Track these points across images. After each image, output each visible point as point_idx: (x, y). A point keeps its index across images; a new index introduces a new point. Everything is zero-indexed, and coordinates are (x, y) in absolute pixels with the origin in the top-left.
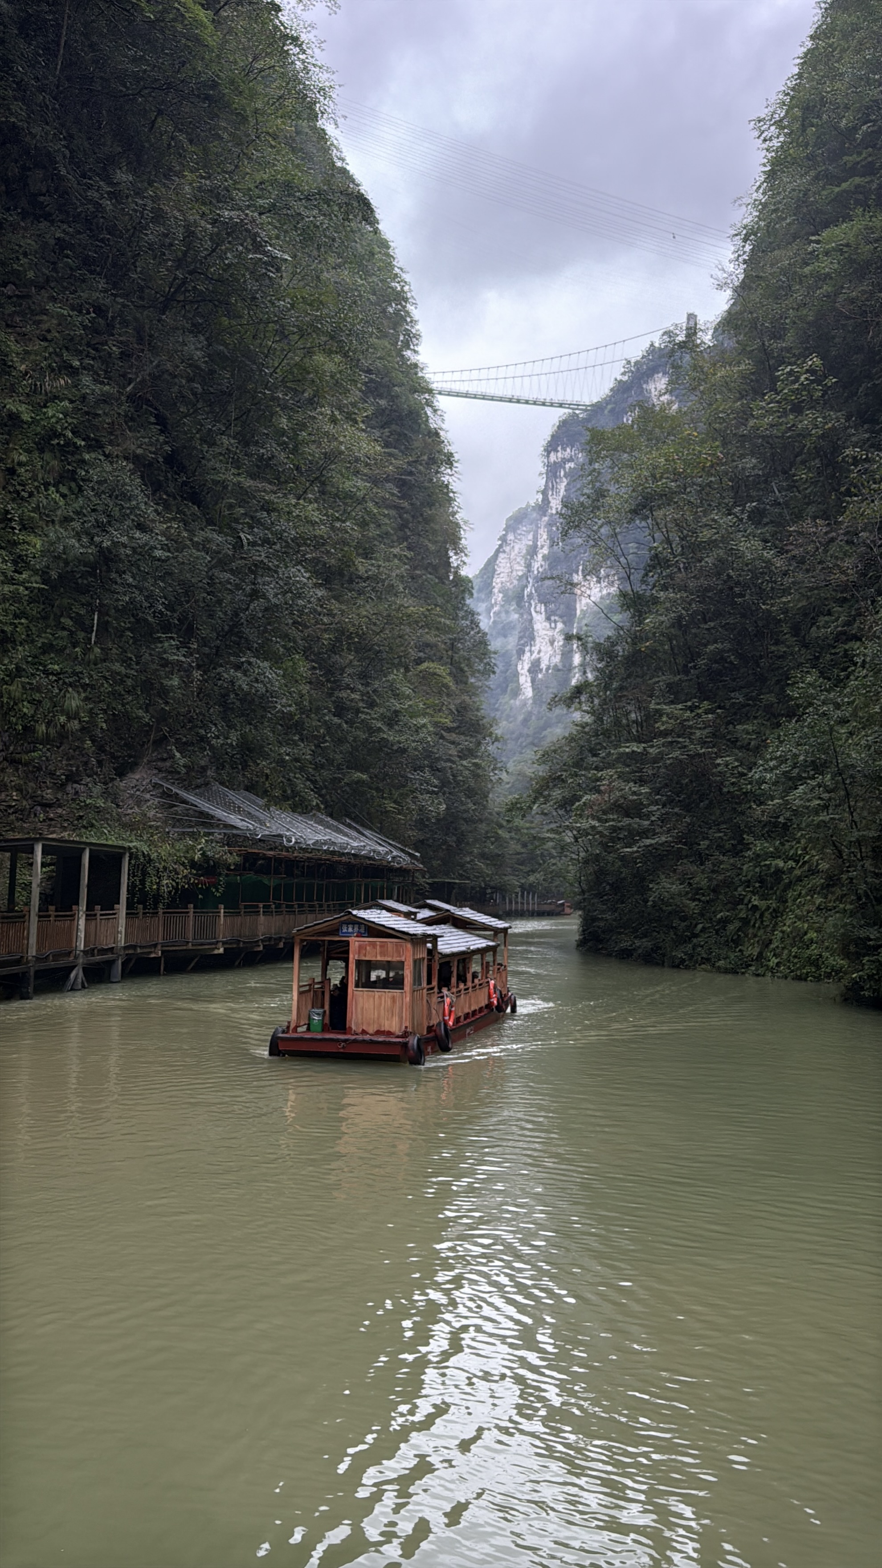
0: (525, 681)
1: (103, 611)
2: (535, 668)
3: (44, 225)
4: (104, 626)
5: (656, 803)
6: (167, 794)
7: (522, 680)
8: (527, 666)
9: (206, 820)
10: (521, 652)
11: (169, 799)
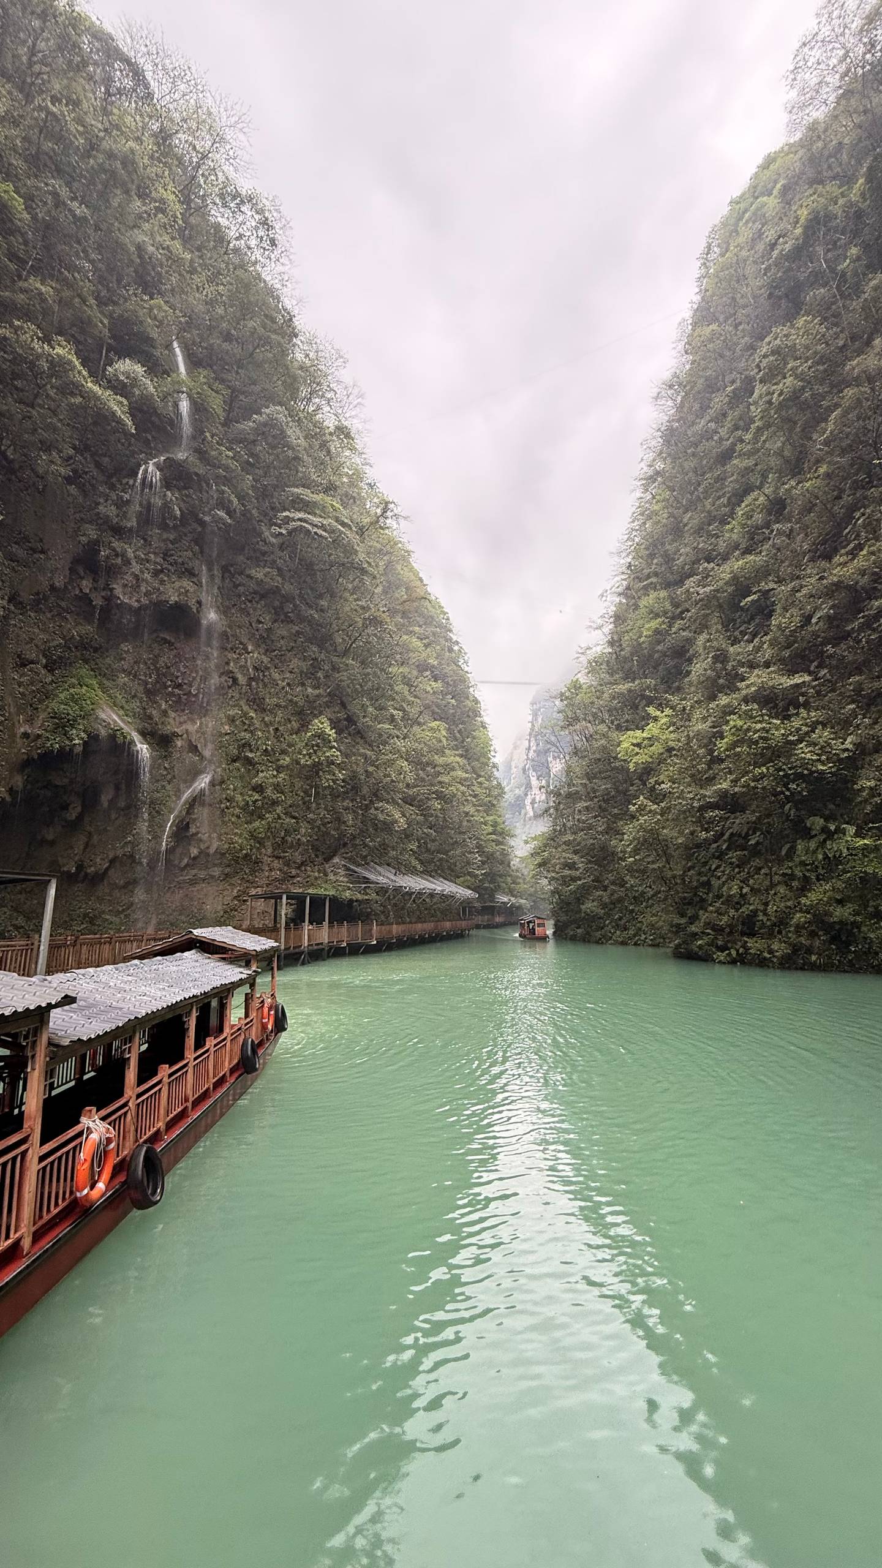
0: (529, 808)
1: (317, 787)
2: (533, 802)
3: (291, 625)
4: (317, 793)
5: (582, 862)
6: (348, 869)
7: (528, 807)
8: (530, 801)
9: (367, 880)
10: (526, 795)
11: (351, 873)
